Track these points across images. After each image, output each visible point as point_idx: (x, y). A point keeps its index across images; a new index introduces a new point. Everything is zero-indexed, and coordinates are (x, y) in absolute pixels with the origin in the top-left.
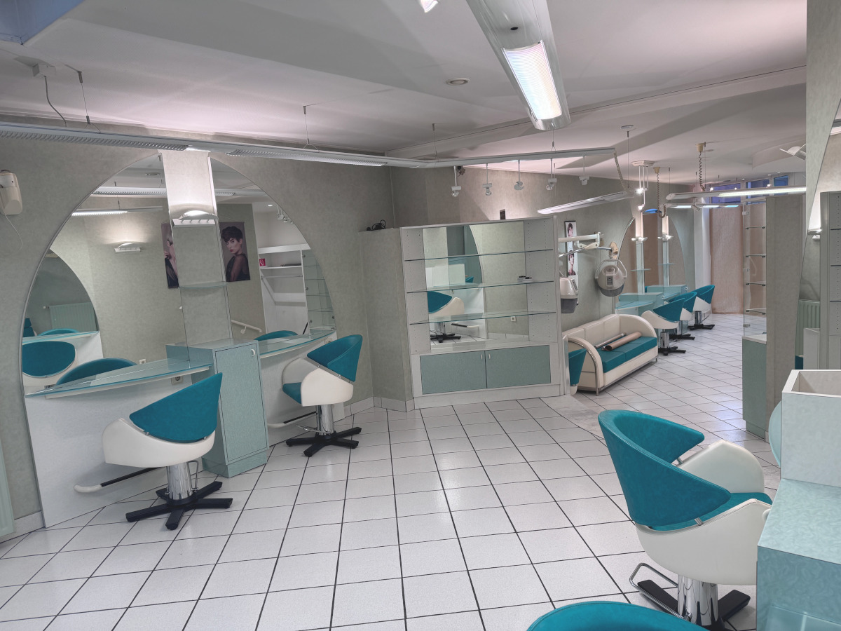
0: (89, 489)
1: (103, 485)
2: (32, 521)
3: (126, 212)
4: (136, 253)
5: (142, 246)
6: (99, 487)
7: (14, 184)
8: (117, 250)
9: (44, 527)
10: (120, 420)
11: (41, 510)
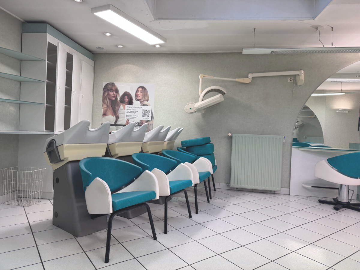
0: (307, 186)
1: (312, 187)
2: (285, 191)
3: (344, 94)
4: (346, 113)
5: (349, 111)
6: (310, 187)
7: (303, 74)
8: (337, 111)
9: (289, 194)
10: (323, 160)
11: (290, 188)
